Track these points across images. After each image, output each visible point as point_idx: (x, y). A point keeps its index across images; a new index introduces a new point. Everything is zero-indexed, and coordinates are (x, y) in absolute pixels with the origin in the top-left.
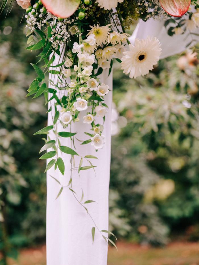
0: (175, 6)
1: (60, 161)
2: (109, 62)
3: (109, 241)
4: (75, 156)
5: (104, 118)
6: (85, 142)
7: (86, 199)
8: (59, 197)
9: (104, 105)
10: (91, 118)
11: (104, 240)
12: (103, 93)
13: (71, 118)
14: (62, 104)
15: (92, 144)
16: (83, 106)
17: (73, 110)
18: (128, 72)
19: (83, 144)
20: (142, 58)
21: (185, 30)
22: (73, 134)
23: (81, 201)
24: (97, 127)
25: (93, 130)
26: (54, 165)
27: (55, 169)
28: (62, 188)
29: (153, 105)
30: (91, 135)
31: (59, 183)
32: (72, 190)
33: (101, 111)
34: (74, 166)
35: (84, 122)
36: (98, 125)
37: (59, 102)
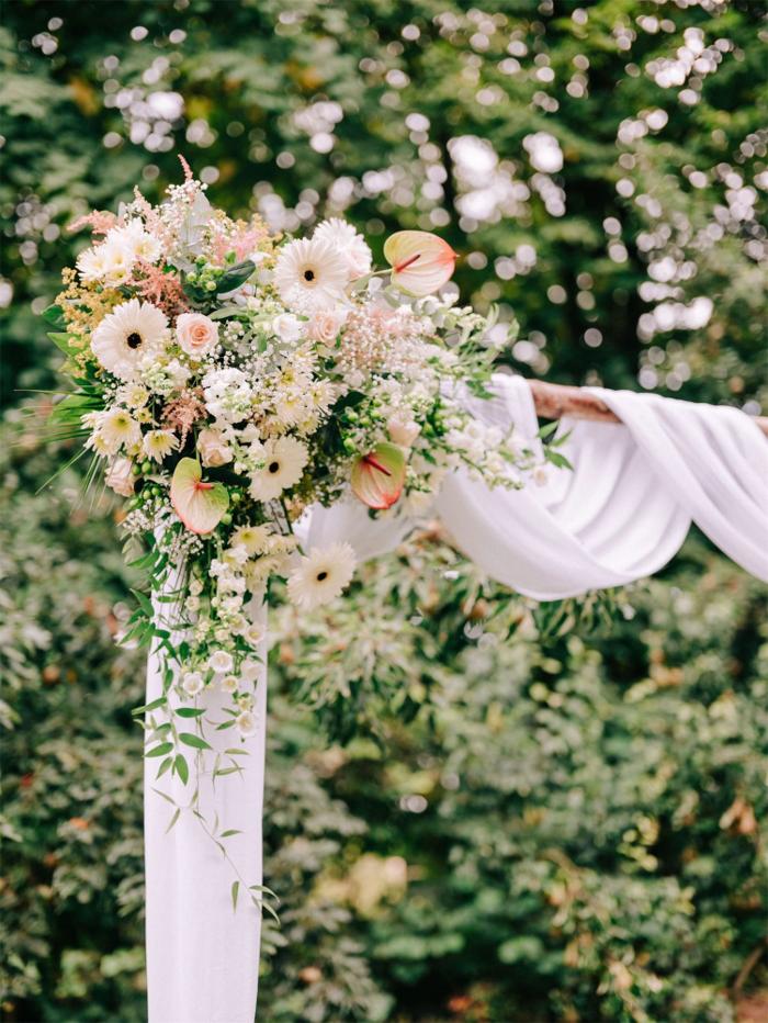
0: (378, 491)
1: (180, 760)
2: (265, 583)
3: (264, 908)
4: (204, 750)
5: (255, 682)
6: (223, 726)
7: (222, 830)
8: (173, 828)
9: (255, 658)
10: (234, 683)
11: (254, 906)
12: (255, 638)
13: (201, 684)
14: (179, 656)
15: (237, 728)
16: (225, 664)
17: (203, 669)
18: (299, 601)
19: (219, 728)
20: (322, 577)
21: (399, 512)
22: (200, 712)
23: (214, 833)
24: (244, 699)
25: (237, 703)
26: (171, 767)
27: (173, 773)
28: (178, 812)
29: (337, 639)
30: (235, 714)
31: (172, 802)
32: (198, 815)
33: (252, 671)
34: (204, 768)
35: (223, 690)
36: (245, 695)
37: (173, 654)
